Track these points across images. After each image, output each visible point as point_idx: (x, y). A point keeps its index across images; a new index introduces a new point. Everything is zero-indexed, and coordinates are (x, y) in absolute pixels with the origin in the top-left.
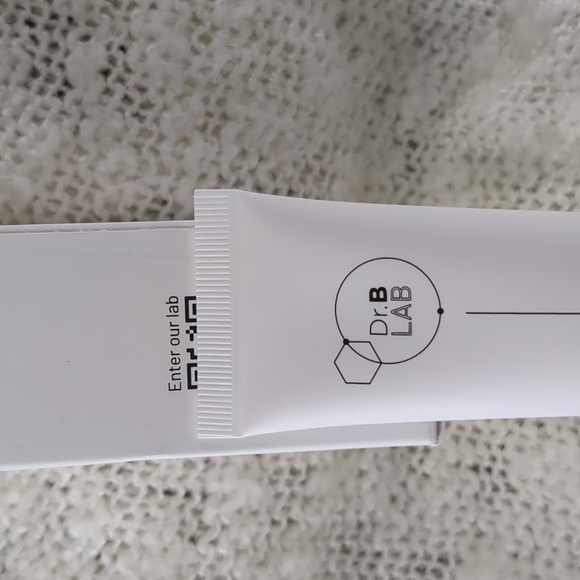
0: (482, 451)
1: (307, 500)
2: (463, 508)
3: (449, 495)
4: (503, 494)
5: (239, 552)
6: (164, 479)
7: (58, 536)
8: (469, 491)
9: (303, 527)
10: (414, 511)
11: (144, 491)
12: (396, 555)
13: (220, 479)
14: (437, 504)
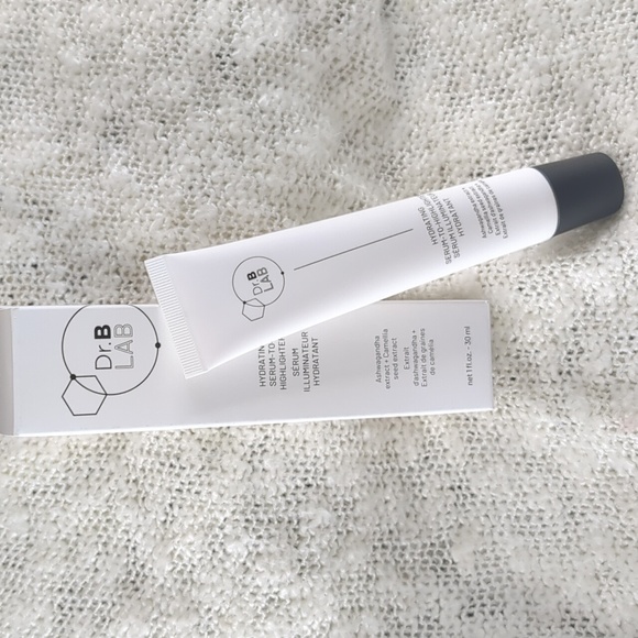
0: (454, 477)
1: (356, 519)
2: (449, 513)
3: (440, 507)
4: (470, 499)
5: (323, 550)
6: (276, 513)
7: (221, 554)
8: (451, 502)
9: (356, 534)
10: (421, 520)
11: (266, 521)
12: (414, 546)
13: (306, 510)
14: (434, 513)
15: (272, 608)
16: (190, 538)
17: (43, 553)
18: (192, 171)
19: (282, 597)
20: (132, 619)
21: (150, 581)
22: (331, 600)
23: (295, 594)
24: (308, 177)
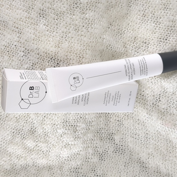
0: (119, 118)
1: (92, 126)
2: (116, 126)
3: (114, 124)
4: (122, 125)
5: (81, 134)
8: (117, 124)
9: (91, 130)
10: (108, 126)
11: (69, 125)
12: (105, 133)
13: (79, 124)
15: (66, 146)
16: (48, 126)
17: (10, 119)
18: (63, 32)
19: (69, 144)
20: (31, 140)
21: (37, 132)
22: (82, 145)
23: (73, 143)
24: (96, 38)
